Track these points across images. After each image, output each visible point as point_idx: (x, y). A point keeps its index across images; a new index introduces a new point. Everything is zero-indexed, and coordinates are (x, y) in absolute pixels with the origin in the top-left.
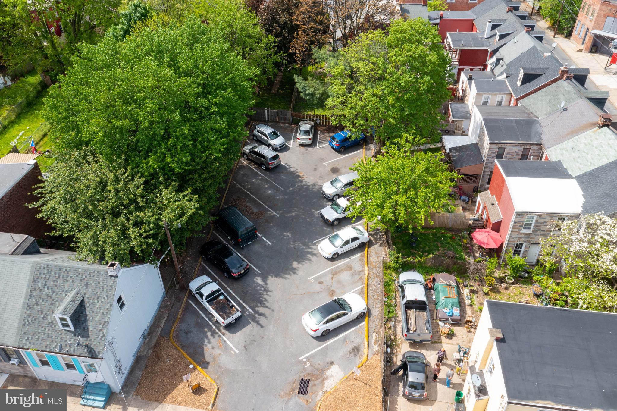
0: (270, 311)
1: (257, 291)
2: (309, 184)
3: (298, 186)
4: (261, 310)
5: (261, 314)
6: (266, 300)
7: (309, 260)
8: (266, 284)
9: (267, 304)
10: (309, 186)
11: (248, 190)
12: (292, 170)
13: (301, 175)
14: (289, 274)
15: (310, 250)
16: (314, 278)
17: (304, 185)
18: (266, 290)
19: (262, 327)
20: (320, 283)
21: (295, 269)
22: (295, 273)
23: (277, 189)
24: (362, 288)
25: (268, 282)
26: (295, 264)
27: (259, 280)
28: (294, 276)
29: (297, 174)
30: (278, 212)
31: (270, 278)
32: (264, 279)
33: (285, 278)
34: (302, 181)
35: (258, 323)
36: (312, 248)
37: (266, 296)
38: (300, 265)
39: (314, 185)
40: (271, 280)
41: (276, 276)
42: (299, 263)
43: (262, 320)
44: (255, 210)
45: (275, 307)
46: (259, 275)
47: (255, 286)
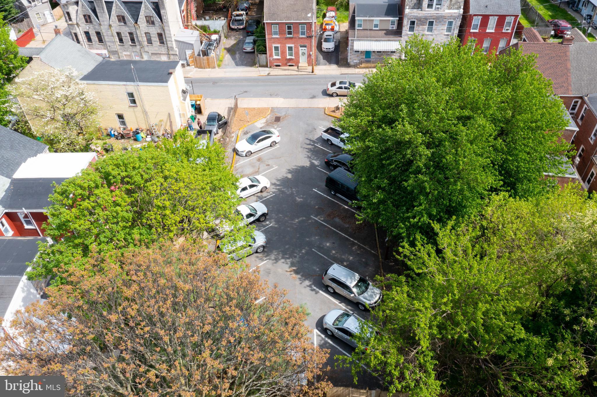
0: (303, 147)
1: (316, 156)
2: (283, 260)
3: (295, 257)
4: (310, 147)
5: (310, 144)
6: (308, 152)
7: (278, 180)
8: (310, 161)
9: (307, 150)
10: (283, 258)
11: (353, 244)
12: (307, 283)
13: (294, 275)
14: (293, 169)
15: (278, 187)
16: (273, 167)
17: (288, 258)
18: (308, 157)
19: (307, 139)
20: (269, 165)
21: (289, 173)
22: (289, 170)
23: (320, 249)
24: (236, 163)
25: (309, 163)
26: (290, 176)
27: (316, 163)
28: (288, 168)
29: (299, 276)
30: (313, 221)
31: (308, 165)
32: (312, 164)
33: (296, 166)
34: (292, 265)
35: (310, 140)
36: (276, 189)
37: (309, 154)
38: (285, 175)
39: (277, 260)
40: (307, 164)
41: (303, 167)
42: (286, 177)
43: (308, 142)
44: (337, 220)
45: (300, 150)
46: (318, 166)
47: (318, 159)
